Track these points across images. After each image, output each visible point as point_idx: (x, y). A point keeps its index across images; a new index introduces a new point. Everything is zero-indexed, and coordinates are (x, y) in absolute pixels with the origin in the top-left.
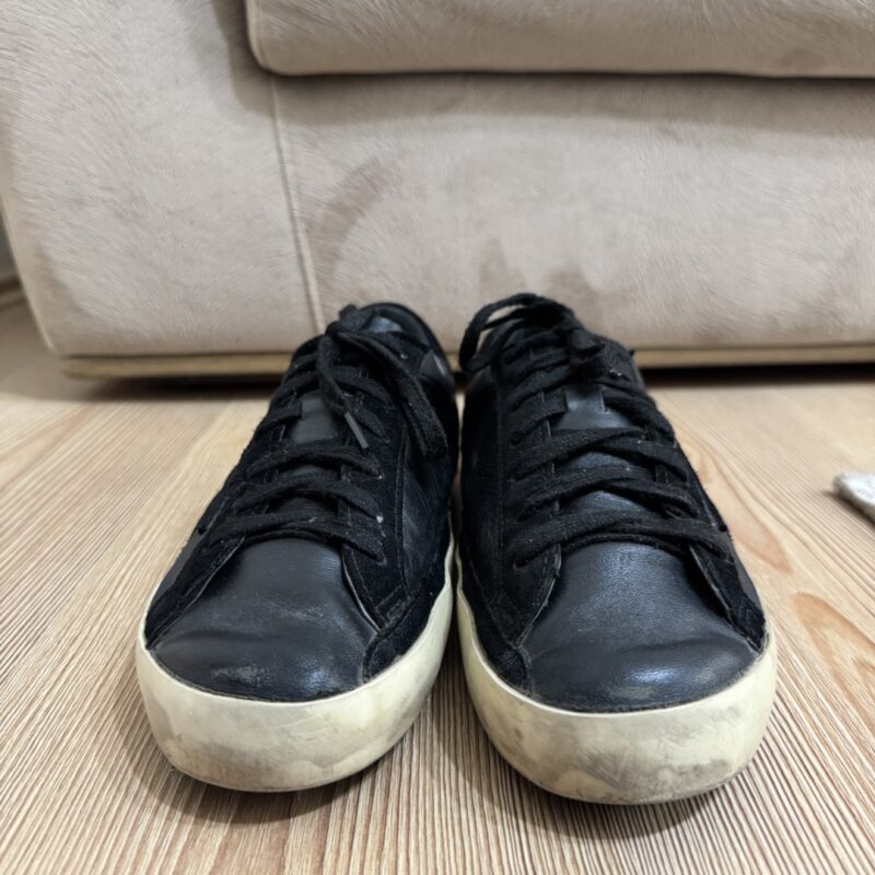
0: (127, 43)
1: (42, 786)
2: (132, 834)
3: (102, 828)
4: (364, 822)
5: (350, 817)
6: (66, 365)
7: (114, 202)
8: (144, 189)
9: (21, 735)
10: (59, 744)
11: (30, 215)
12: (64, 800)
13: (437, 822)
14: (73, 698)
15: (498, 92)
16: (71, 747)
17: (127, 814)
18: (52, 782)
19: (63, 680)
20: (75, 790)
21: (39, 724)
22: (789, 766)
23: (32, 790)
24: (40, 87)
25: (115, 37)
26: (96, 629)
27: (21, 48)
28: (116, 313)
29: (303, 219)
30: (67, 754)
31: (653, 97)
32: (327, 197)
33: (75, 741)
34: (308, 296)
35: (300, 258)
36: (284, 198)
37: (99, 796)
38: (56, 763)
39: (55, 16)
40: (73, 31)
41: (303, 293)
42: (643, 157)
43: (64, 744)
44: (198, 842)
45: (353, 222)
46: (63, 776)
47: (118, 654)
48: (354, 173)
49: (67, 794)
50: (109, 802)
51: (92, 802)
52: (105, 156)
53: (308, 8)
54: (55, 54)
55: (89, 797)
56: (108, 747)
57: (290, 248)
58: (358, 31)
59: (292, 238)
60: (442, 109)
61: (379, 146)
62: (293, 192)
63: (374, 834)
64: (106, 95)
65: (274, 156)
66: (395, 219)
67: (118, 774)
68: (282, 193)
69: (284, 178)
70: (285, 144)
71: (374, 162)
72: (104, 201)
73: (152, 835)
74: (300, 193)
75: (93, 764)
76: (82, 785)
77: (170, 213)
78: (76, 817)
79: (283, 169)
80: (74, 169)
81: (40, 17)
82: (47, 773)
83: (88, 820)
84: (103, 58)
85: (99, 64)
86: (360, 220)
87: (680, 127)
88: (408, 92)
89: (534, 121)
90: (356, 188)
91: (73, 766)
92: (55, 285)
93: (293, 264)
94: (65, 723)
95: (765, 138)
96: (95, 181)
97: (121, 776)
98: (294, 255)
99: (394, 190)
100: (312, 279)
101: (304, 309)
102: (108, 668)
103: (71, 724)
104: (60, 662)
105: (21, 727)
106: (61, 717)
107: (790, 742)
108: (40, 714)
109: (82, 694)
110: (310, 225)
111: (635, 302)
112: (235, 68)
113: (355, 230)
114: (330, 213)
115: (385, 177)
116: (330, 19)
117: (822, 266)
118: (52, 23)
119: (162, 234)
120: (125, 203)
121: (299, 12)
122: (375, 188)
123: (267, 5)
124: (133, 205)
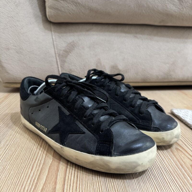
0: (20, 15)
2: (22, 187)
3: (15, 186)
4: (72, 183)
5: (69, 182)
6: (4, 85)
7: (16, 49)
8: (23, 46)
10: (5, 168)
12: (6, 180)
13: (88, 183)
14: (8, 158)
15: (100, 27)
16: (8, 168)
18: (3, 176)
19: (5, 154)
20: (9, 178)
22: (162, 170)
25: (17, 13)
26: (12, 143)
28: (16, 73)
29: (58, 54)
30: (7, 170)
31: (133, 29)
32: (63, 49)
33: (8, 167)
34: (59, 70)
35: (57, 62)
36: (53, 49)
37: (14, 179)
38: (4, 172)
39: (3, 8)
40: (7, 12)
41: (57, 69)
42: (130, 42)
43: (6, 168)
44: (36, 188)
45: (69, 54)
47: (17, 148)
48: (69, 44)
49: (7, 179)
50: (16, 180)
51: (13, 180)
52: (14, 39)
53: (59, 8)
54: (3, 17)
55: (12, 179)
57: (55, 59)
58: (70, 13)
59: (55, 57)
60: (88, 31)
61: (74, 38)
62: (55, 48)
63: (75, 186)
65: (51, 40)
66: (78, 54)
67: (18, 174)
68: (53, 48)
69: (54, 45)
70: (54, 37)
71: (73, 42)
72: (14, 49)
73: (26, 187)
74: (57, 48)
75: (13, 172)
76: (10, 177)
77: (28, 52)
79: (53, 43)
80: (7, 42)
82: (2, 174)
83: (12, 184)
84: (14, 18)
85: (13, 19)
86: (70, 54)
87: (138, 36)
88: (81, 27)
89: (107, 34)
90: (69, 47)
91: (8, 172)
92: (2, 67)
93: (55, 63)
94: (6, 163)
95: (156, 38)
96: (12, 44)
97: (19, 174)
98: (55, 61)
99: (77, 47)
100: (59, 66)
102: (15, 151)
103: (8, 163)
104: (5, 150)
107: (162, 165)
109: (10, 157)
110: (59, 55)
111: (129, 72)
112: (43, 21)
113: (69, 56)
114: (64, 52)
115: (75, 45)
116: (64, 11)
117: (168, 65)
118: (3, 10)
119: (26, 56)
120: (18, 49)
121: (57, 9)
122: (73, 47)
123: (51, 7)
124: (20, 50)
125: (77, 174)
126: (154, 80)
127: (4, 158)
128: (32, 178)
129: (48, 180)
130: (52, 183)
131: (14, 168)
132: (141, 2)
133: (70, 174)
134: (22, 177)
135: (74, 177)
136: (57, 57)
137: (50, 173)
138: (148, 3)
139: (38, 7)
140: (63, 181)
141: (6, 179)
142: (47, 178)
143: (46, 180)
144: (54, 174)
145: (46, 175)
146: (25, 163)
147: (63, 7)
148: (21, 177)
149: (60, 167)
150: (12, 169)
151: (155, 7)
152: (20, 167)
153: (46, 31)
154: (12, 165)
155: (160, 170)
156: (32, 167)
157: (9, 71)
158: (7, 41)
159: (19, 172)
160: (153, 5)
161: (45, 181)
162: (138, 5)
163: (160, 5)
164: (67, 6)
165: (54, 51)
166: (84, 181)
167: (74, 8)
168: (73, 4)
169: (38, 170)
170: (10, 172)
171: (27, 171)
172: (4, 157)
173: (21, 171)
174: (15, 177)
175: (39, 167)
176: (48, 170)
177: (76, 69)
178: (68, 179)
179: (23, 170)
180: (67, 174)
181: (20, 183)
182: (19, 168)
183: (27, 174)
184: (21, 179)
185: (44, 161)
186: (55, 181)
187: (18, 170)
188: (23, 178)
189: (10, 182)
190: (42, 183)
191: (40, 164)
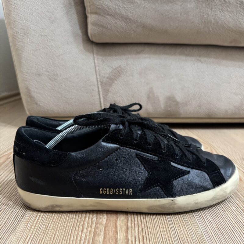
0: (55, 33)
1: (45, 239)
7: (49, 75)
8: (57, 72)
9: (36, 224)
11: (25, 78)
15: (153, 49)
16: (51, 228)
18: (47, 239)
20: (55, 240)
21: (41, 221)
23: (42, 240)
24: (31, 44)
25: (52, 31)
27: (26, 34)
28: (47, 105)
29: (100, 81)
30: (50, 231)
31: (195, 51)
32: (107, 75)
33: (52, 226)
34: (100, 101)
35: (99, 91)
36: (95, 76)
39: (36, 25)
40: (41, 30)
41: (99, 101)
42: (192, 66)
43: (49, 227)
45: (113, 82)
46: (50, 236)
48: (114, 69)
52: (47, 62)
53: (105, 25)
54: (35, 35)
56: (61, 228)
57: (96, 89)
58: (118, 31)
59: (97, 86)
60: (139, 53)
61: (121, 62)
62: (98, 74)
64: (48, 46)
65: (93, 64)
66: (125, 82)
68: (95, 74)
69: (96, 70)
70: (96, 61)
71: (120, 67)
72: (46, 75)
74: (99, 74)
75: (58, 233)
77: (64, 79)
79: (95, 68)
80: (38, 66)
81: (32, 26)
82: (45, 235)
84: (48, 37)
85: (47, 38)
86: (116, 82)
87: (202, 59)
88: (130, 48)
89: (163, 57)
90: (115, 73)
91: (53, 233)
92: (31, 97)
93: (97, 93)
94: (48, 221)
95: (224, 62)
96: (44, 69)
97: (67, 237)
98: (97, 90)
99: (125, 74)
100: (102, 97)
101: (99, 105)
103: (50, 221)
105: (35, 222)
108: (40, 218)
110: (102, 83)
111: (189, 105)
112: (83, 41)
113: (114, 84)
114: (107, 79)
115: (123, 70)
116: (111, 28)
117: (240, 96)
118: (35, 27)
119: (62, 84)
120: (52, 75)
121: (102, 26)
122: (120, 73)
123: (94, 24)
124: (54, 76)
125: (142, 238)
126: (222, 116)
128: (85, 241)
131: (59, 228)
132: (207, 17)
133: (133, 237)
134: (72, 240)
136: (100, 86)
137: (107, 236)
138: (216, 18)
139: (77, 24)
141: (52, 241)
142: (104, 242)
144: (113, 237)
146: (72, 222)
147: (109, 23)
148: (70, 240)
149: (118, 228)
150: (57, 229)
151: (225, 23)
152: (66, 226)
153: (87, 53)
154: (56, 224)
156: (83, 227)
157: (38, 102)
159: (67, 234)
160: (223, 21)
162: (204, 21)
163: (232, 20)
164: (114, 22)
165: (95, 78)
167: (123, 24)
168: (123, 19)
169: (90, 231)
170: (54, 233)
171: (76, 232)
173: (69, 232)
174: (63, 239)
175: (92, 227)
176: (104, 232)
177: (122, 100)
179: (72, 231)
180: (130, 238)
182: (66, 228)
183: (77, 237)
185: (96, 220)
187: (65, 231)
188: (73, 242)
191: (91, 223)
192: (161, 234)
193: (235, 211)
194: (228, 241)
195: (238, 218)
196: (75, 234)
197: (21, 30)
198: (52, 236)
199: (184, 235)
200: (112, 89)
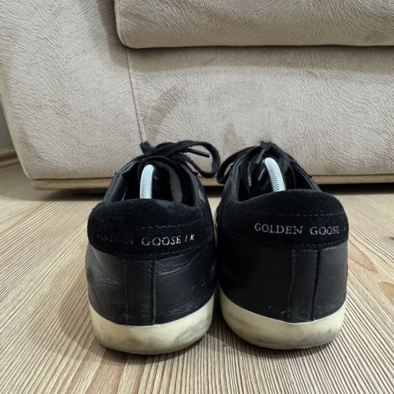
4: (157, 391)
5: (150, 388)
7: (55, 107)
8: (69, 101)
16: (10, 351)
17: (33, 385)
19: (12, 319)
20: (7, 373)
22: (386, 366)
26: (32, 296)
29: (142, 115)
33: (12, 348)
35: (140, 132)
36: (133, 106)
37: (19, 376)
43: (6, 349)
45: (165, 116)
47: (41, 307)
48: (165, 93)
53: (144, 14)
55: (14, 376)
58: (167, 25)
59: (136, 123)
61: (176, 80)
62: (137, 102)
67: (32, 364)
68: (132, 102)
69: (133, 95)
71: (175, 88)
74: (140, 102)
75: (19, 359)
78: (5, 386)
83: (12, 388)
84: (50, 40)
85: (48, 42)
86: (168, 115)
94: (9, 339)
98: (137, 130)
102: (35, 314)
103: (12, 340)
104: (12, 311)
106: (8, 336)
107: (385, 353)
109: (20, 326)
110: (145, 117)
113: (165, 119)
115: (180, 95)
116: (154, 20)
120: (60, 107)
121: (139, 16)
124: (63, 108)
125: (169, 369)
127: (6, 327)
128: (62, 374)
129: (98, 382)
130: (107, 389)
131: (23, 351)
134: (39, 372)
135: (162, 376)
136: (141, 122)
140: (135, 385)
143: (93, 381)
145: (95, 370)
146: (51, 341)
147: (151, 11)
153: (118, 67)
155: (379, 364)
156: (67, 349)
157: (41, 154)
158: (37, 90)
161: (91, 384)
164: (160, 8)
165: (133, 109)
166: (186, 386)
167: (176, 11)
168: (173, 2)
170: (12, 361)
172: (8, 325)
174: (23, 371)
175: (83, 350)
178: (148, 380)
179: (45, 356)
181: (31, 388)
182: (36, 351)
183: (50, 366)
184: (36, 377)
186: (114, 384)
187: (33, 356)
188: (41, 376)
189: (9, 384)
190: (83, 388)
191: (84, 342)
192: (207, 361)
193: (356, 322)
194: (332, 375)
195: (360, 336)
196: (48, 363)
197: (4, 29)
198: (7, 364)
199: (250, 364)
200: (162, 128)
